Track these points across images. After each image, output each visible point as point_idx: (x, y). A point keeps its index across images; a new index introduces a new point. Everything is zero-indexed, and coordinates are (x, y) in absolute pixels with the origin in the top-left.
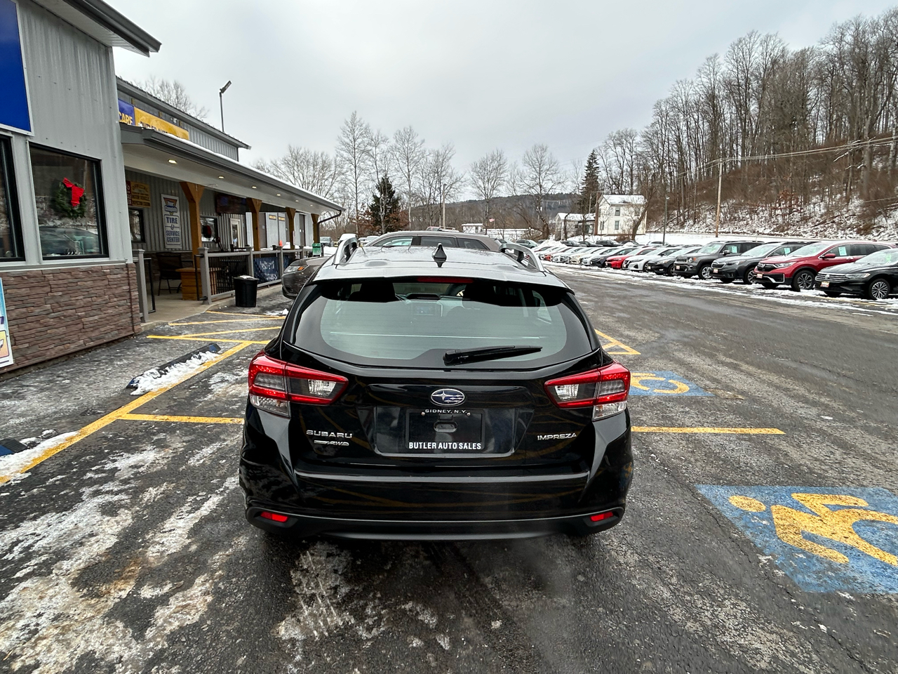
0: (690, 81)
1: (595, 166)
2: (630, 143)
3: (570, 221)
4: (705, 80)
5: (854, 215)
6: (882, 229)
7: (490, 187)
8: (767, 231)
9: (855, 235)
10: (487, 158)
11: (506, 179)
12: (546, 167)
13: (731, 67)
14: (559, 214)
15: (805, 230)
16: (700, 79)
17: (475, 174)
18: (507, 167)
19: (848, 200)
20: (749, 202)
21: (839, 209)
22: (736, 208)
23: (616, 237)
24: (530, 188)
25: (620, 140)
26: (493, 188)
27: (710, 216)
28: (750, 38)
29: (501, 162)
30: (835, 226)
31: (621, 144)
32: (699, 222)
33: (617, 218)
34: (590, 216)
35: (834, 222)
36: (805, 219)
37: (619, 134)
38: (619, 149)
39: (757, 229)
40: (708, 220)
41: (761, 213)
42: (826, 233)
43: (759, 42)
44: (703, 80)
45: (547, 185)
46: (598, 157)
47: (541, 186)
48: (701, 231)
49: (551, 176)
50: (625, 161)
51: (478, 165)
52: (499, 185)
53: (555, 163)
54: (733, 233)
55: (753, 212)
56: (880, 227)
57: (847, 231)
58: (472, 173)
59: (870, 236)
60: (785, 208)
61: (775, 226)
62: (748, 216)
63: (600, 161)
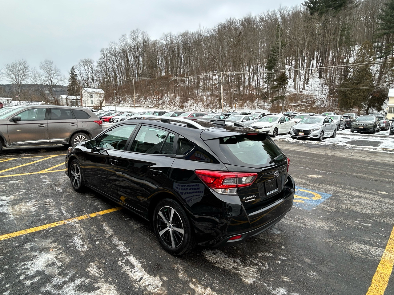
0: (116, 43)
1: (75, 74)
2: (91, 65)
3: (69, 99)
4: (122, 44)
5: (178, 102)
6: (186, 107)
7: (20, 78)
8: (152, 107)
9: (179, 109)
10: (16, 63)
11: (30, 75)
12: (53, 72)
13: (131, 41)
14: (61, 95)
15: (164, 106)
16: (120, 43)
17: (9, 71)
18: (30, 69)
19: (175, 96)
20: (144, 95)
21: (174, 100)
22: (139, 97)
23: (92, 107)
24: (45, 81)
25: (86, 63)
26: (22, 79)
27: (130, 100)
28: (137, 31)
29: (26, 66)
30: (173, 105)
31: (87, 65)
32: (126, 102)
33: (92, 99)
34: (79, 97)
35: (172, 104)
36: (164, 103)
37: (85, 60)
38: (86, 67)
39: (148, 106)
40: (129, 101)
41: (149, 100)
42: (171, 108)
43: (140, 33)
44: (121, 43)
45: (55, 81)
46: (76, 70)
47: (51, 81)
48: (127, 106)
49: (56, 76)
50: (90, 73)
51: (10, 66)
52: (26, 78)
53: (58, 70)
54: (140, 107)
55: (145, 99)
56: (186, 106)
57: (177, 107)
58: (6, 70)
59: (183, 109)
60: (157, 98)
61: (154, 105)
62: (144, 100)
63: (77, 72)
